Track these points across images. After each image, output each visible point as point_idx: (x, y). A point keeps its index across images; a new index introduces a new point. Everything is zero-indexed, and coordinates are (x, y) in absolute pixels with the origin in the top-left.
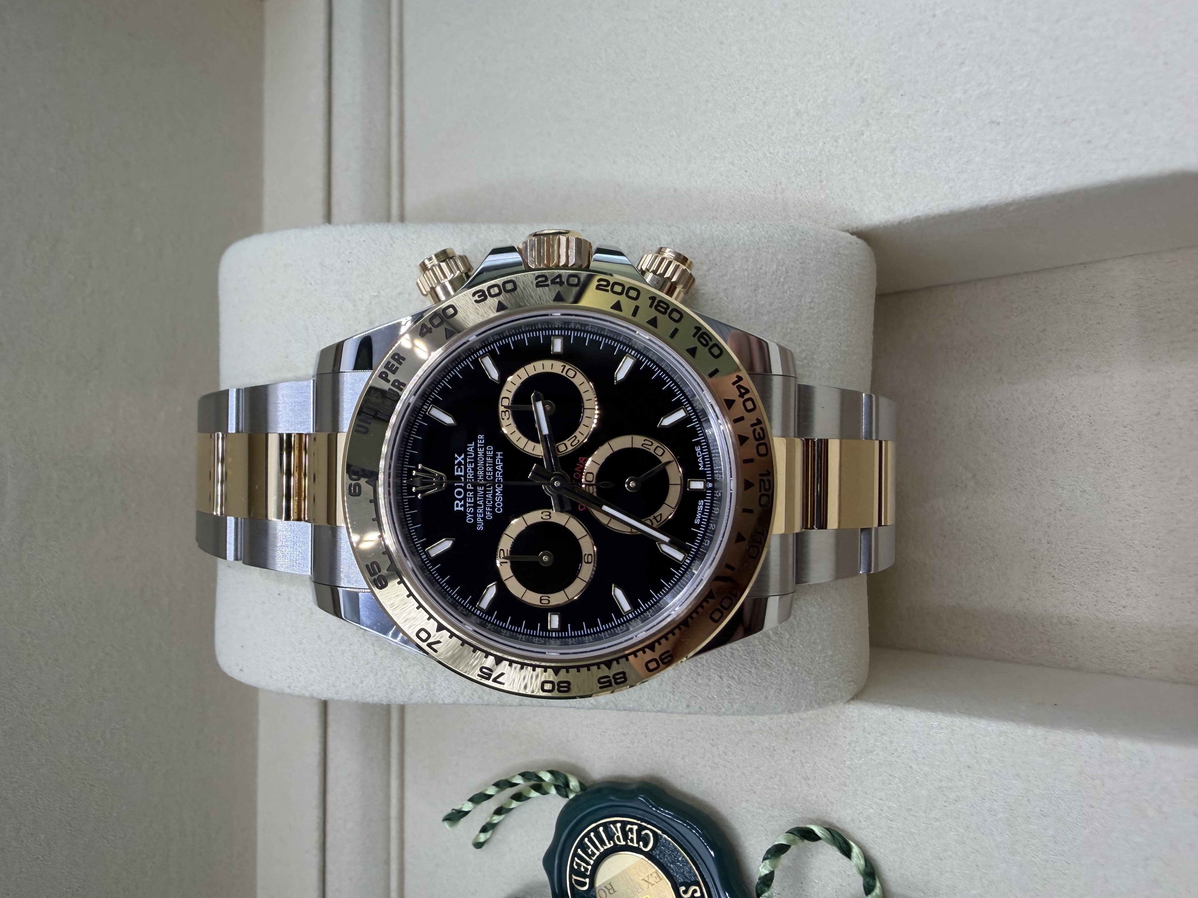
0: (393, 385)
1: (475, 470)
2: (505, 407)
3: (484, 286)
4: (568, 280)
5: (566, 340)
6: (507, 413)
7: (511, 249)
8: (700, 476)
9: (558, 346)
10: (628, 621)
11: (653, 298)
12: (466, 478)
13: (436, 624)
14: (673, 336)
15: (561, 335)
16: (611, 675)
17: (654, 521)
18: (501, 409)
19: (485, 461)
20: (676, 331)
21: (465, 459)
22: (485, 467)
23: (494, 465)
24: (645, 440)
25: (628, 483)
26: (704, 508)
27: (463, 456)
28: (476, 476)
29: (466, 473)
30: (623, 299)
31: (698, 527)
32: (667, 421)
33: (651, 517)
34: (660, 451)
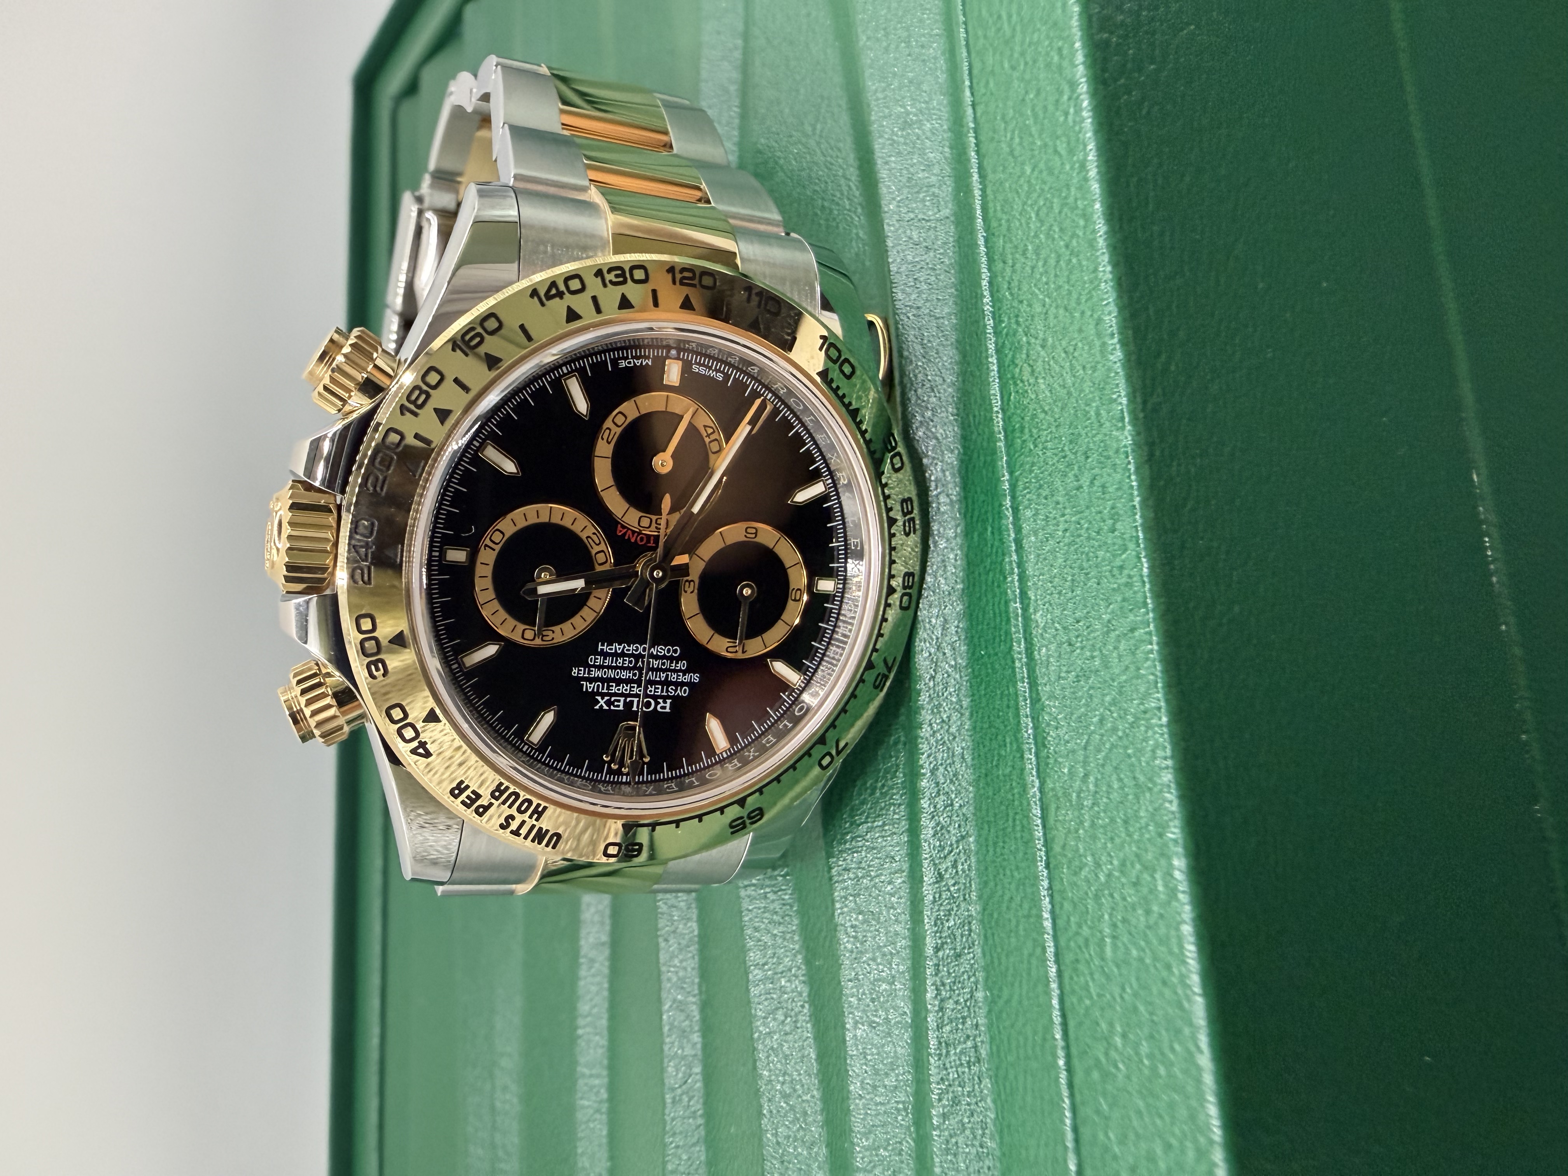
1: (619, 682)
2: (536, 636)
5: (450, 542)
6: (544, 633)
8: (660, 365)
9: (457, 556)
10: (837, 487)
11: (404, 410)
12: (630, 695)
14: (465, 389)
15: (443, 548)
17: (713, 437)
18: (538, 642)
19: (609, 667)
21: (603, 695)
22: (616, 668)
23: (616, 655)
24: (603, 439)
26: (703, 365)
27: (599, 698)
28: (628, 681)
29: (622, 695)
31: (727, 377)
32: (582, 405)
33: (707, 440)
34: (620, 420)
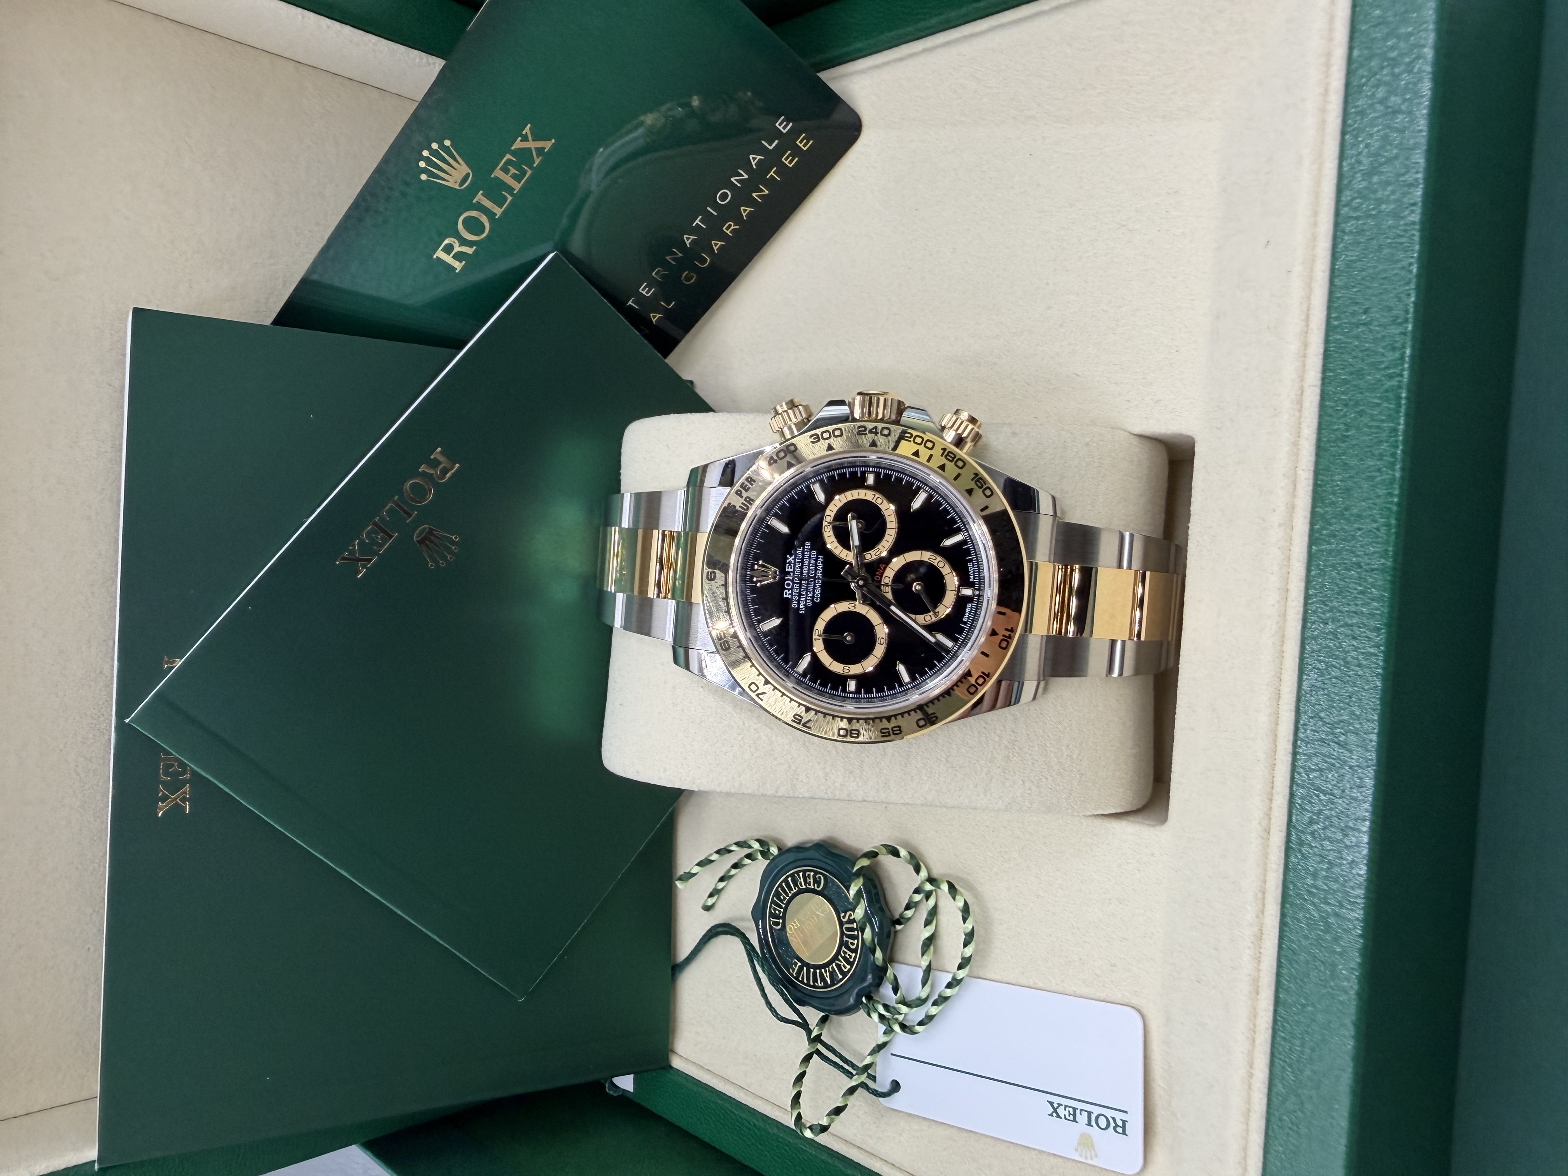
0: (745, 500)
1: (801, 568)
2: (828, 523)
3: (818, 431)
4: (881, 432)
5: (877, 475)
6: (829, 527)
7: (841, 403)
8: (971, 585)
9: (871, 479)
10: (907, 690)
11: (944, 450)
12: (794, 574)
13: (764, 680)
14: (955, 479)
15: (874, 472)
16: (890, 728)
18: (825, 524)
19: (810, 562)
20: (959, 475)
21: (794, 559)
22: (809, 566)
23: (816, 565)
24: (930, 555)
25: (916, 586)
26: (971, 610)
27: (793, 557)
28: (802, 573)
29: (794, 570)
30: (921, 448)
31: (965, 623)
32: (948, 542)
34: (941, 565)
